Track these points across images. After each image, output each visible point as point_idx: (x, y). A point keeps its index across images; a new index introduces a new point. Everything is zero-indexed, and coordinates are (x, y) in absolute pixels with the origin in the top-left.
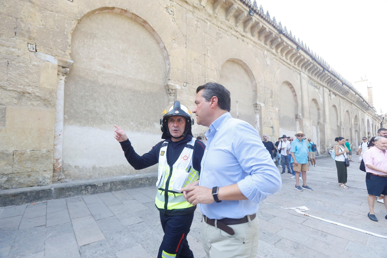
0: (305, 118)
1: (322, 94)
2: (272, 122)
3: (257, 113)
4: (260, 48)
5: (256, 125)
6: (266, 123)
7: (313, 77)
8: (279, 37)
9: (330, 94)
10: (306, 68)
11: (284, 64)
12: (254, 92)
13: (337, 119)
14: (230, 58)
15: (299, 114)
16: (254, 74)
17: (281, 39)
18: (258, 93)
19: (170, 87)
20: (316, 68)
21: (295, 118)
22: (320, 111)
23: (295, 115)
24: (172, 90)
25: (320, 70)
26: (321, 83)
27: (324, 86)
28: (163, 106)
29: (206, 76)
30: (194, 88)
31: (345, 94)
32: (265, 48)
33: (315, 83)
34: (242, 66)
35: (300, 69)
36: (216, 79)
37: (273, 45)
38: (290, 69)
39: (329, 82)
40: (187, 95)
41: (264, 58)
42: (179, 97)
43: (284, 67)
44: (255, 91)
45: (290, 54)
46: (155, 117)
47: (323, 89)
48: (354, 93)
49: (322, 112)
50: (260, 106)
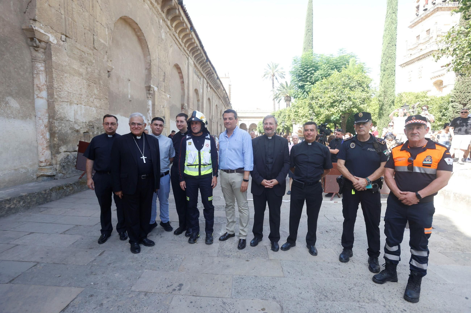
0: (190, 109)
1: (202, 85)
2: (164, 111)
3: (150, 98)
4: (156, 13)
5: (148, 113)
6: (159, 111)
7: (197, 65)
8: (177, 8)
9: (207, 86)
10: (193, 54)
11: (176, 43)
12: (146, 71)
13: (210, 113)
14: (124, 15)
15: (185, 104)
16: (149, 46)
17: (179, 12)
18: (152, 74)
19: (37, 36)
20: (202, 56)
21: (181, 108)
22: (200, 103)
23: (181, 104)
24: (40, 41)
25: (204, 59)
26: (202, 72)
27: (204, 77)
28: (22, 68)
29: (95, 33)
30: (78, 49)
31: (217, 89)
32: (161, 15)
33: (198, 72)
34: (135, 31)
35: (188, 52)
36: (108, 42)
37: (170, 16)
38: (180, 51)
39: (208, 74)
40: (68, 58)
41: (159, 29)
42: (54, 58)
43: (176, 46)
44: (149, 69)
45: (184, 33)
46: (8, 86)
47: (203, 80)
48: (223, 89)
49: (201, 104)
50: (154, 90)
